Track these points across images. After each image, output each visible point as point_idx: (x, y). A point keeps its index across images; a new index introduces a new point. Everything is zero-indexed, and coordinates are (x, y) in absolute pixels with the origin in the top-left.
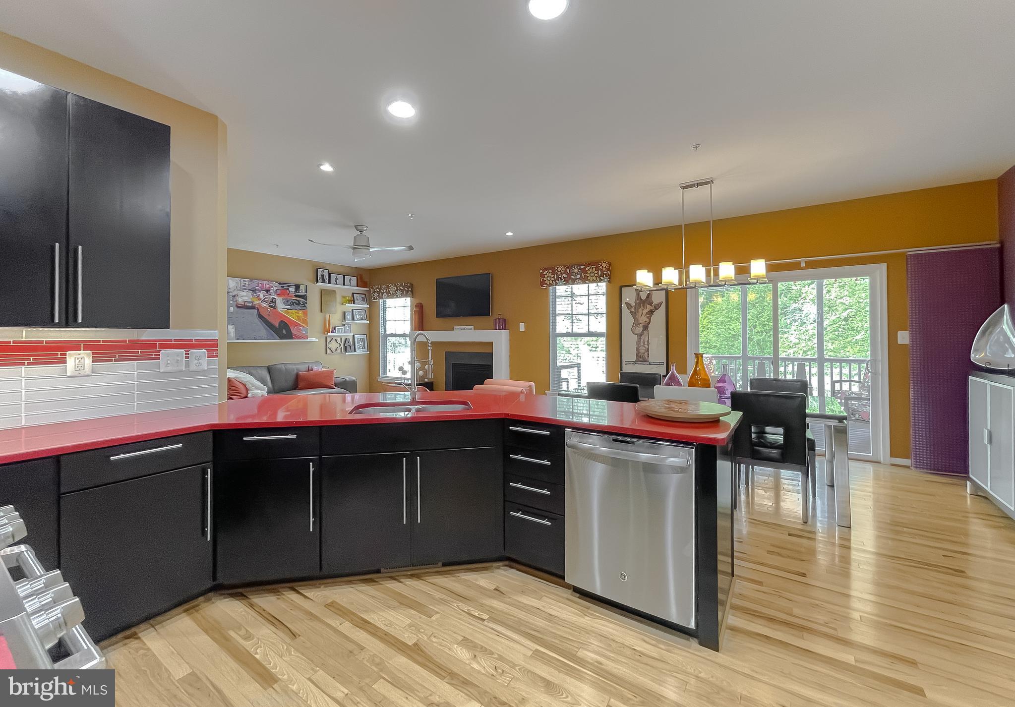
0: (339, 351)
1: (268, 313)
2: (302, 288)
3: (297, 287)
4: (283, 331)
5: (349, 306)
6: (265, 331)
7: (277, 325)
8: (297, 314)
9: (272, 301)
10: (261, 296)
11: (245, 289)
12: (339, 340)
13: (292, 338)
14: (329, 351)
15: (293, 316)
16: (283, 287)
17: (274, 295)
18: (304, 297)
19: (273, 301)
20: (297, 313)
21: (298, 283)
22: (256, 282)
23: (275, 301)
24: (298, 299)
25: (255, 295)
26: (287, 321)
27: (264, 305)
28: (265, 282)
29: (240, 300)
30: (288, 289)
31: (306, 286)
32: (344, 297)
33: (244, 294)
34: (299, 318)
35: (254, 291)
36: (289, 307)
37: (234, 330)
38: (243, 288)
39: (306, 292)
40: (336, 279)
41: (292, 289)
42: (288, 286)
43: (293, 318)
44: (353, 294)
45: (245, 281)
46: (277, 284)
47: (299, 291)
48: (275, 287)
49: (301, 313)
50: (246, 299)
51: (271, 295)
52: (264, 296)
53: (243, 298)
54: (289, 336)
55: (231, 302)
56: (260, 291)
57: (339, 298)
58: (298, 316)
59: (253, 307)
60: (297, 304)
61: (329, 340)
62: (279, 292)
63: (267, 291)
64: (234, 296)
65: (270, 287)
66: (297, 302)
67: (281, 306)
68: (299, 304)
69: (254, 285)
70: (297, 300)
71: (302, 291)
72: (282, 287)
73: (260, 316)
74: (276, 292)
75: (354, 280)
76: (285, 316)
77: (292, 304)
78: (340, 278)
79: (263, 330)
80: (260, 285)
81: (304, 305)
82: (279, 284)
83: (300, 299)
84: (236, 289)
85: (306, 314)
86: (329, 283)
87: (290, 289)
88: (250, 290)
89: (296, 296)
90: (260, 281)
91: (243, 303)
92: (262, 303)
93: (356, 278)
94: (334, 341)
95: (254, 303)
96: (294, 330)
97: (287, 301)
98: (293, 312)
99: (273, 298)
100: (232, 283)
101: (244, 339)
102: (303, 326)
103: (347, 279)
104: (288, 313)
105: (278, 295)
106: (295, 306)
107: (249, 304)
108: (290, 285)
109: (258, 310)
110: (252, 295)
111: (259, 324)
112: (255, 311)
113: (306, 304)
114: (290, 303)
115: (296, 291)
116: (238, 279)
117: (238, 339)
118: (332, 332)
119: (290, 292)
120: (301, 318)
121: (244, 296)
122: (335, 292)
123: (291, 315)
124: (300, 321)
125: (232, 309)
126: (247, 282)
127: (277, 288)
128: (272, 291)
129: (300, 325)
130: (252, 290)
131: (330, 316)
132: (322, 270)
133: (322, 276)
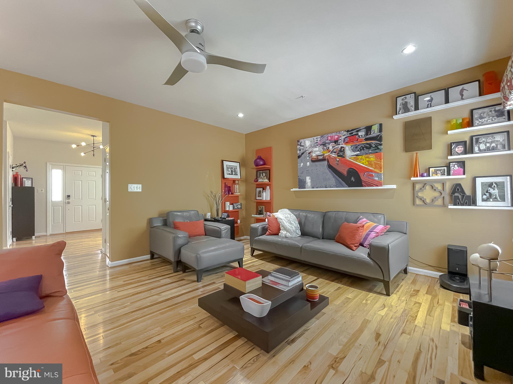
0: (439, 202)
1: (337, 162)
2: (375, 129)
3: (368, 129)
4: (351, 178)
5: (465, 132)
6: (334, 179)
7: (345, 173)
8: (367, 159)
9: (340, 151)
10: (331, 148)
11: (317, 145)
12: (439, 186)
13: (362, 186)
14: (418, 202)
15: (363, 162)
16: (352, 133)
17: (342, 144)
18: (379, 138)
19: (342, 150)
20: (368, 157)
21: (368, 124)
22: (326, 136)
23: (344, 150)
24: (368, 142)
25: (325, 148)
26: (356, 168)
27: (334, 155)
28: (334, 134)
29: (314, 155)
30: (357, 134)
31: (381, 125)
32: (449, 122)
33: (317, 149)
34: (370, 163)
35: (324, 144)
36: (358, 152)
37: (310, 180)
39: (380, 130)
40: (431, 100)
41: (362, 133)
42: (357, 131)
43: (363, 164)
44: (472, 111)
45: (317, 138)
46: (345, 133)
47: (370, 133)
48: (343, 135)
49: (372, 158)
50: (318, 153)
51: (339, 145)
52: (333, 147)
53: (316, 153)
54: (359, 183)
55: (308, 158)
56: (329, 144)
57: (436, 126)
58: (368, 161)
59: (324, 160)
60: (367, 148)
61: (418, 187)
62: (347, 140)
63: (336, 142)
64: (309, 153)
65: (338, 138)
66: (368, 146)
67: (349, 153)
68: (369, 147)
69: (324, 140)
70: (367, 144)
71: (374, 132)
72: (350, 134)
73: (330, 167)
74: (344, 141)
75: (473, 88)
76: (353, 163)
77: (362, 149)
78: (439, 96)
79: (332, 178)
80: (329, 138)
81: (377, 148)
82: (348, 131)
83: (372, 141)
84: (311, 146)
85: (379, 158)
86: (417, 108)
87: (360, 134)
88: (321, 145)
89: (366, 139)
90: (330, 135)
91: (316, 158)
92: (331, 155)
93: (477, 83)
94: (428, 187)
95: (325, 156)
96: (364, 177)
97: (356, 148)
98: (363, 158)
99: (342, 147)
100: (307, 143)
101: (317, 188)
102: (375, 172)
103: (454, 92)
104: (356, 159)
105: (346, 143)
106: (366, 151)
107: (321, 158)
108: (360, 130)
109: (328, 161)
110: (323, 149)
111: (329, 174)
112: (326, 163)
113: (379, 147)
114: (360, 148)
115: (367, 134)
116: (312, 139)
117: (313, 188)
118: (422, 176)
119: (360, 137)
120: (373, 163)
121: (317, 151)
122: (430, 119)
123: (360, 162)
124: (372, 167)
125: (308, 164)
126: (319, 139)
127: (345, 137)
128: (340, 141)
129: (372, 171)
130: (323, 145)
131: (419, 155)
132: (403, 97)
133: (403, 104)
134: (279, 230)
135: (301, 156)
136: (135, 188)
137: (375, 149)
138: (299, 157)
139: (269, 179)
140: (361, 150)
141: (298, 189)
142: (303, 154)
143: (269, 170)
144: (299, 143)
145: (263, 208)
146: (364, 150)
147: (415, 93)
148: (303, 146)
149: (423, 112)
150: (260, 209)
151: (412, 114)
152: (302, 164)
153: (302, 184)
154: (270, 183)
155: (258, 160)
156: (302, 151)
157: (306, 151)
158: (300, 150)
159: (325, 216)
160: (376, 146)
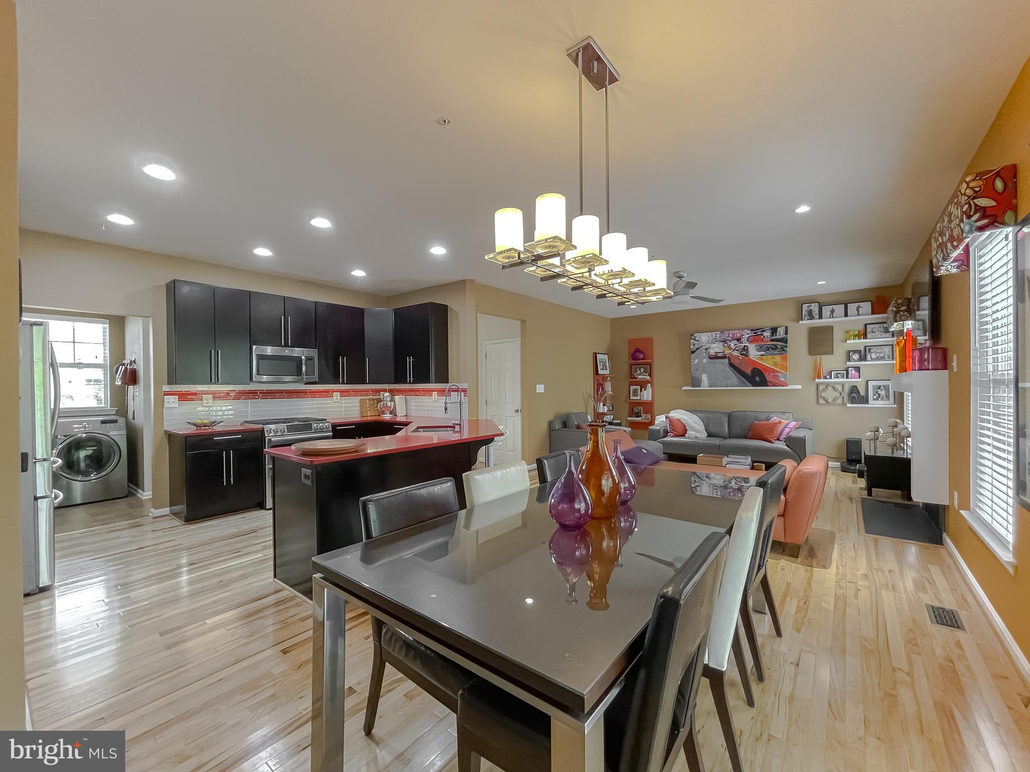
0: (840, 401)
1: (740, 361)
2: (781, 331)
3: (774, 330)
4: (755, 378)
5: (860, 343)
6: (736, 378)
7: (749, 372)
8: (773, 360)
9: (743, 349)
10: (732, 346)
11: (716, 341)
12: (839, 388)
13: (767, 386)
14: (822, 401)
15: (768, 362)
16: (757, 333)
17: (746, 343)
18: (784, 340)
19: (745, 349)
20: (773, 358)
21: (774, 325)
22: (726, 333)
23: (747, 349)
24: (774, 343)
25: (726, 345)
26: (761, 368)
27: (736, 353)
28: (736, 331)
29: (712, 352)
30: (762, 334)
31: (786, 328)
32: (847, 332)
33: (716, 345)
34: (775, 364)
35: (725, 341)
36: (764, 353)
37: (707, 379)
38: (715, 341)
39: (786, 333)
40: (833, 311)
41: (767, 334)
42: (762, 331)
43: (768, 364)
44: (866, 325)
45: (716, 334)
46: (749, 332)
47: (776, 335)
48: (747, 334)
49: (778, 359)
50: (717, 350)
51: (742, 343)
52: (735, 345)
53: (715, 350)
54: (764, 382)
55: (704, 354)
56: (730, 341)
57: (838, 335)
58: (774, 362)
59: (724, 357)
60: (772, 348)
61: (821, 387)
62: (751, 339)
63: (739, 340)
64: (707, 349)
65: (741, 336)
66: (773, 346)
67: (753, 352)
68: (775, 348)
69: (725, 336)
70: (773, 345)
71: (781, 333)
72: (755, 333)
73: (731, 365)
74: (748, 340)
75: (867, 307)
76: (758, 363)
78: (840, 309)
79: (733, 377)
80: (731, 335)
81: (783, 349)
82: (752, 330)
83: (778, 343)
84: (708, 342)
85: (785, 359)
86: (820, 317)
87: (765, 334)
88: (721, 341)
89: (772, 340)
90: (731, 332)
91: (715, 354)
92: (733, 353)
93: (870, 302)
94: (830, 388)
95: (725, 353)
96: (769, 377)
97: (761, 348)
98: (769, 358)
99: (745, 346)
100: (704, 338)
101: (716, 387)
102: (781, 373)
103: (852, 308)
104: (761, 359)
105: (751, 342)
106: (771, 351)
107: (721, 355)
108: (765, 330)
109: (729, 360)
110: (724, 346)
111: (730, 372)
112: (727, 360)
113: (785, 349)
114: (765, 349)
115: (772, 335)
116: (710, 334)
117: (710, 387)
118: (825, 378)
119: (766, 337)
120: (778, 364)
121: (717, 348)
122: (831, 328)
123: (765, 362)
124: (777, 367)
125: (705, 360)
126: (718, 335)
127: (749, 335)
128: (743, 339)
129: (777, 372)
130: (723, 342)
131: (822, 358)
132: (808, 305)
133: (808, 311)
134: (686, 431)
135: (696, 351)
136: (540, 388)
137: (781, 351)
138: (693, 352)
139: (650, 375)
140: (766, 350)
141: (690, 388)
142: (698, 349)
143: (650, 365)
144: (693, 338)
145: (641, 409)
146: (769, 350)
147: (819, 303)
148: (698, 341)
149: (825, 321)
150: (637, 411)
151: (816, 322)
152: (697, 360)
153: (696, 382)
154: (651, 380)
155: (637, 354)
156: (696, 346)
157: (702, 346)
158: (694, 345)
159: (730, 416)
160: (782, 348)
